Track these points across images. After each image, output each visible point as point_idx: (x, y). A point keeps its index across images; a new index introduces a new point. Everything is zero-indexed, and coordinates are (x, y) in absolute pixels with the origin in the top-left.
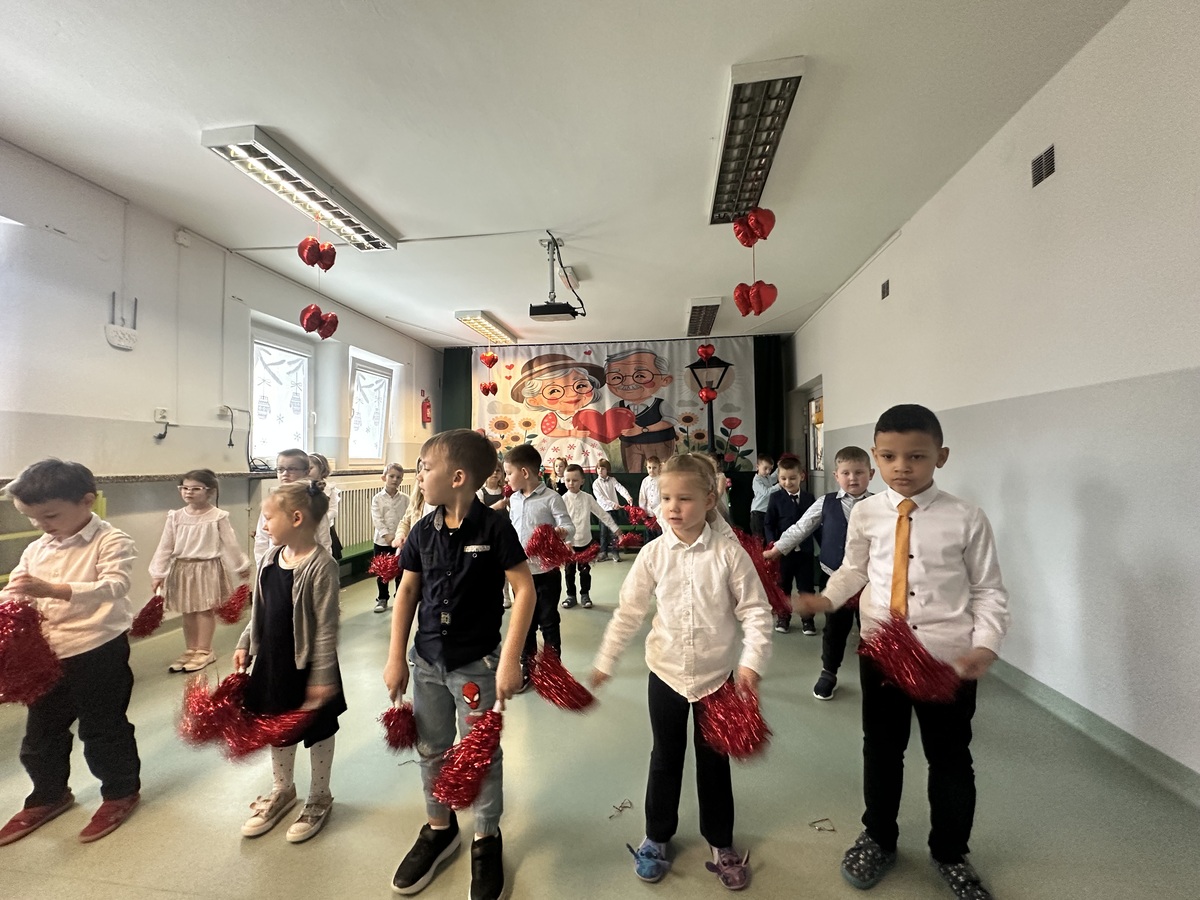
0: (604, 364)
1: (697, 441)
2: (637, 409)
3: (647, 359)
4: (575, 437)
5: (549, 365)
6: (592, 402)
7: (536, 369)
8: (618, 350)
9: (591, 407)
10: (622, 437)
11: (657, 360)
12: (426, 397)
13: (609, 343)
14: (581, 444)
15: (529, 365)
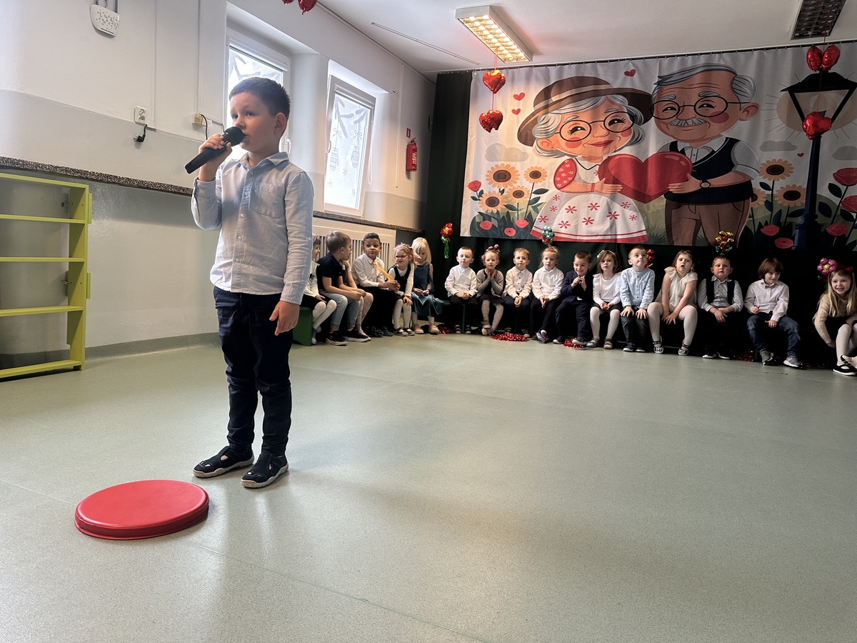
0: (651, 89)
1: (787, 203)
2: (696, 154)
3: (721, 80)
4: (600, 193)
5: (574, 92)
6: (630, 144)
7: (554, 99)
9: (627, 151)
10: (669, 195)
11: (734, 78)
12: (412, 137)
13: (664, 57)
14: (608, 203)
15: (545, 93)
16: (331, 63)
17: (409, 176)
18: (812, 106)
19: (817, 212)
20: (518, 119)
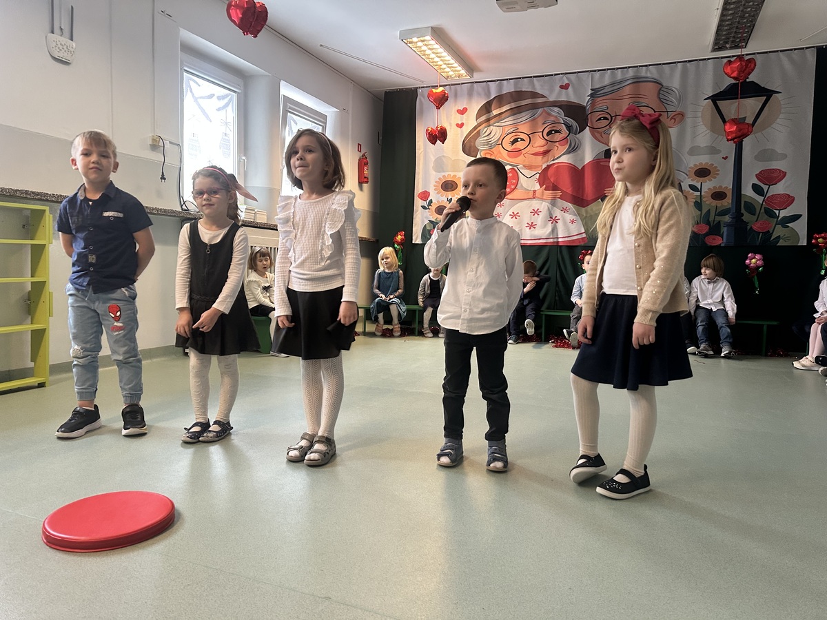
0: (585, 100)
1: (715, 203)
3: (649, 90)
4: (542, 199)
5: (513, 105)
6: (568, 152)
7: (495, 112)
8: (607, 80)
9: (565, 159)
11: (661, 89)
12: (363, 152)
13: (595, 71)
14: (549, 208)
15: (486, 107)
16: (282, 83)
17: (361, 188)
18: (733, 112)
19: (743, 211)
20: (462, 133)
